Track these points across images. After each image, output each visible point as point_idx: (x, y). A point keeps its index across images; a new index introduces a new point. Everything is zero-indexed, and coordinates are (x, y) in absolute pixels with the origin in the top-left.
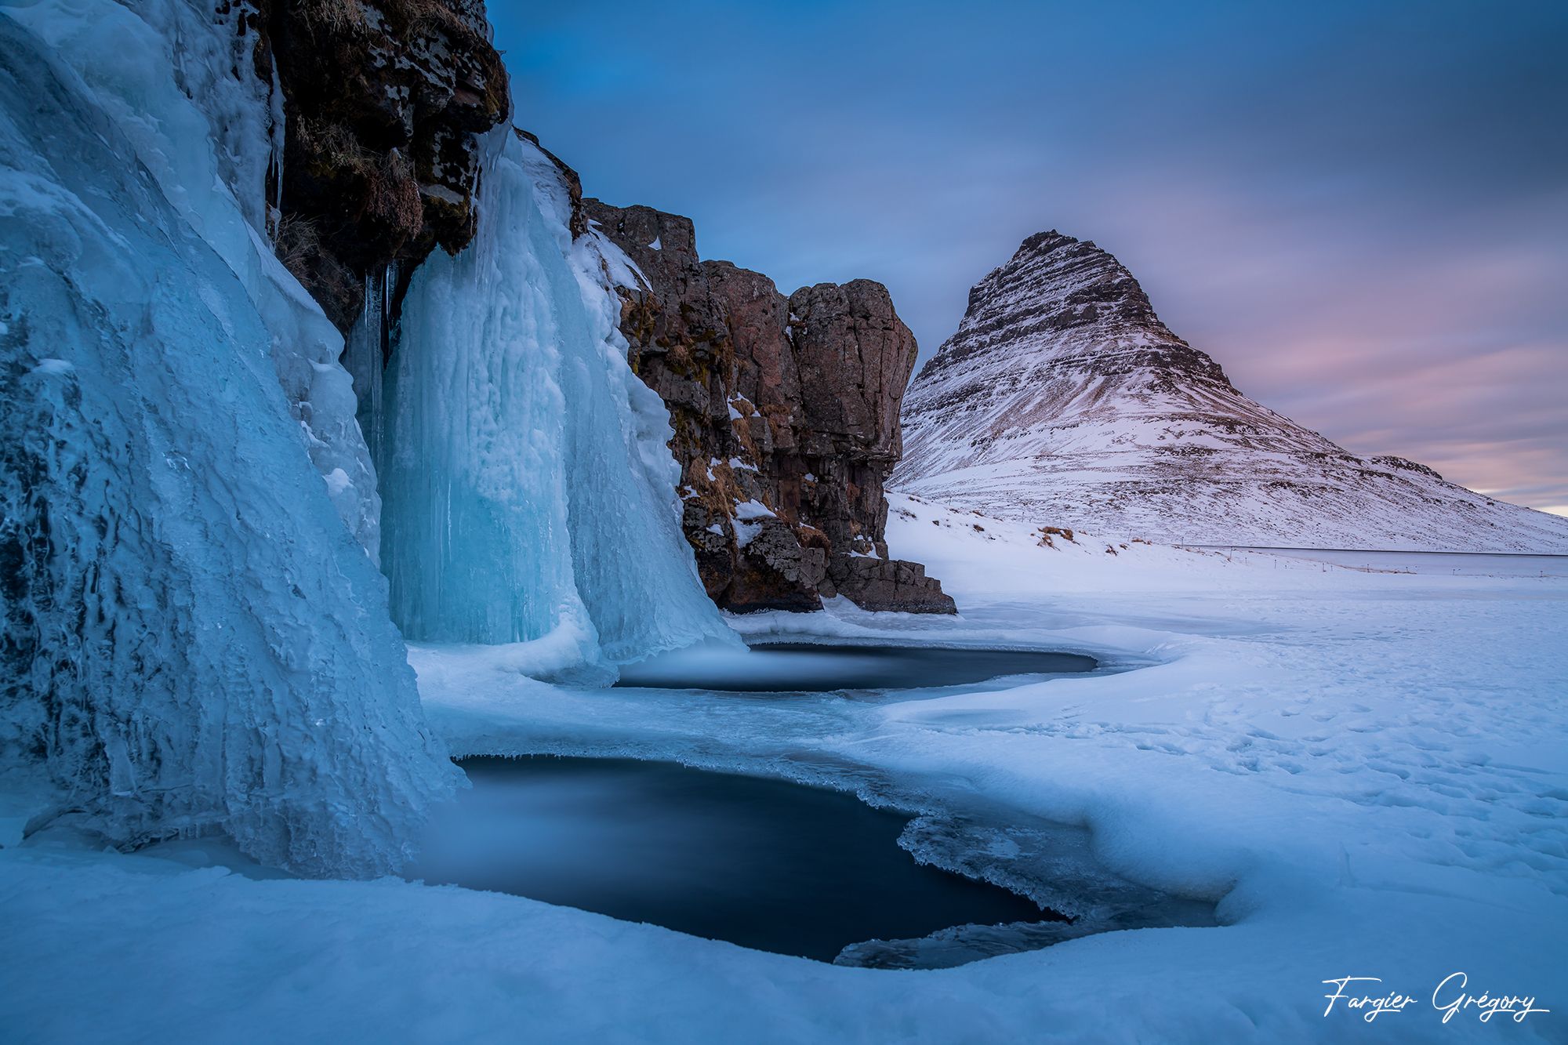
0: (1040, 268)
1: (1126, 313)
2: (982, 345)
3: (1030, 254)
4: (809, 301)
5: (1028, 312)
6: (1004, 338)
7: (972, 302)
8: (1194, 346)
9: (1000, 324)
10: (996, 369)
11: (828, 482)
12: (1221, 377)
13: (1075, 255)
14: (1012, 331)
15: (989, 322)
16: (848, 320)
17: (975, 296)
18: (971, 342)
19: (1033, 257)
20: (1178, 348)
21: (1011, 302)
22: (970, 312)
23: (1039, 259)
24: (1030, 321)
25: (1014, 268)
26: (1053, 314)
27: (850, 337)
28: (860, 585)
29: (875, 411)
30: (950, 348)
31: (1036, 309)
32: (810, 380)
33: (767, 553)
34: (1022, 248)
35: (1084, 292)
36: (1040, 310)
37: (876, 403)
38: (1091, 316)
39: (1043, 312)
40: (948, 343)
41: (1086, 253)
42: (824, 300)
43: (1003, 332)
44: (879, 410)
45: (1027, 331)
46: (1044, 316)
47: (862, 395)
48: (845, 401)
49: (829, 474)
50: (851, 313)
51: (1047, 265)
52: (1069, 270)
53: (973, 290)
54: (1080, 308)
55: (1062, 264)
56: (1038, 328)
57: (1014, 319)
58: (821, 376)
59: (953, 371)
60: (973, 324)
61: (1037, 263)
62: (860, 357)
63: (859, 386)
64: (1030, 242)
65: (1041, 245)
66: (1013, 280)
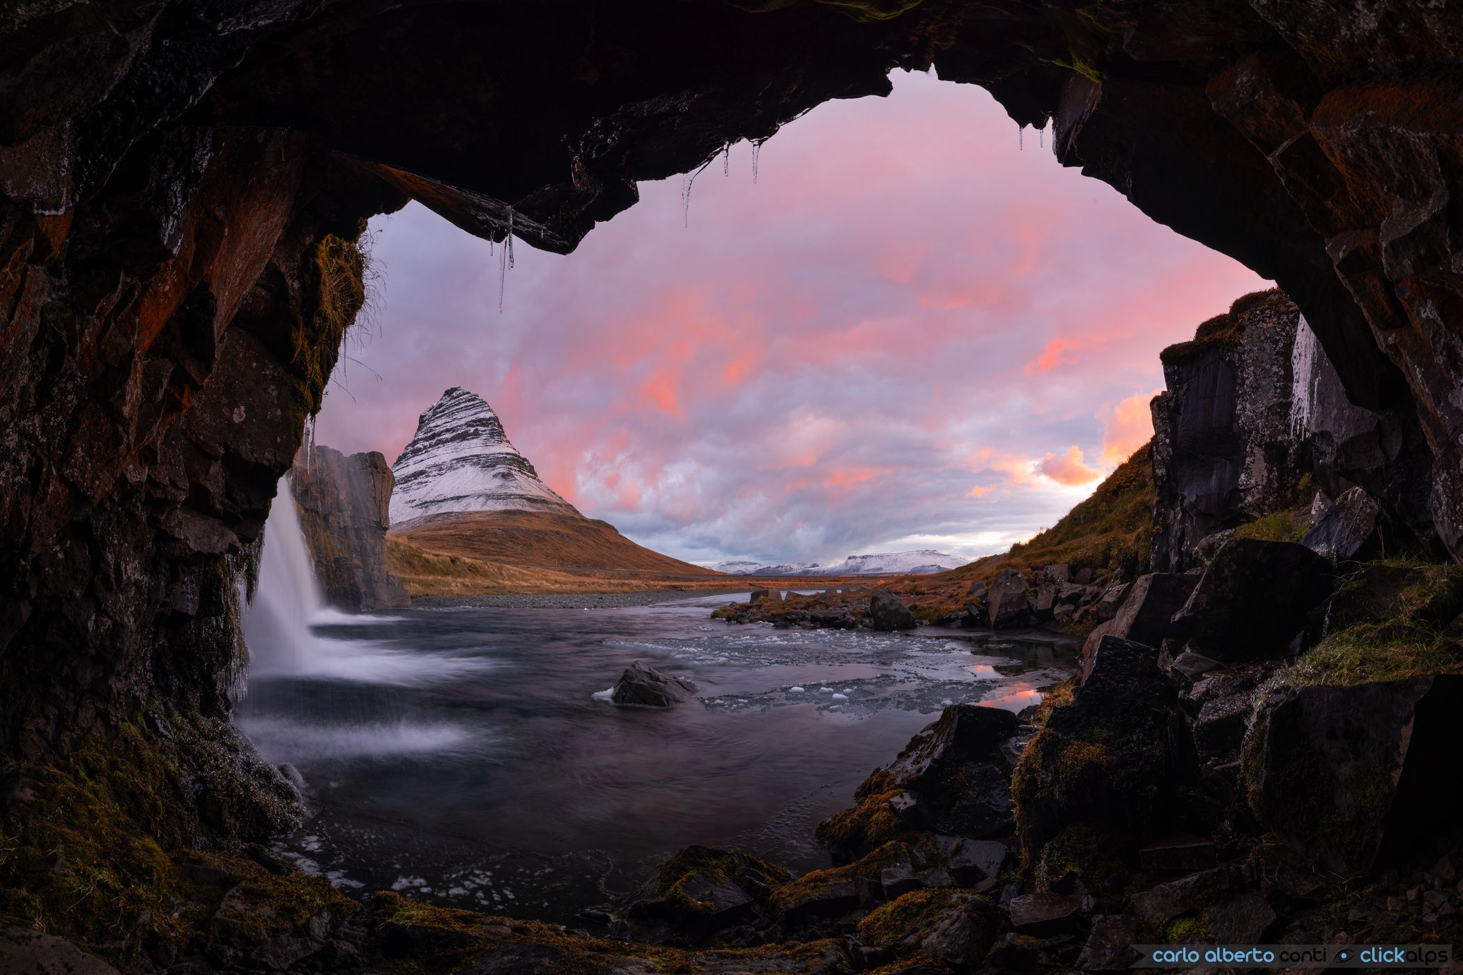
0: (453, 406)
1: (492, 435)
2: (425, 447)
3: (448, 399)
5: (448, 430)
6: (436, 444)
7: (420, 423)
8: (522, 456)
9: (433, 437)
10: (431, 462)
12: (533, 472)
13: (469, 401)
14: (440, 440)
15: (429, 434)
17: (422, 421)
18: (419, 446)
19: (449, 401)
20: (515, 455)
21: (440, 423)
22: (419, 429)
23: (453, 401)
24: (448, 436)
25: (440, 406)
26: (460, 432)
30: (410, 448)
31: (452, 429)
34: (445, 395)
35: (472, 421)
36: (453, 430)
38: (476, 434)
39: (454, 431)
40: (409, 445)
41: (474, 401)
43: (434, 441)
45: (447, 441)
46: (454, 434)
51: (456, 405)
52: (467, 408)
53: (422, 417)
54: (472, 430)
55: (463, 405)
56: (452, 439)
57: (439, 434)
59: (411, 461)
60: (421, 436)
64: (448, 393)
65: (454, 394)
66: (441, 412)
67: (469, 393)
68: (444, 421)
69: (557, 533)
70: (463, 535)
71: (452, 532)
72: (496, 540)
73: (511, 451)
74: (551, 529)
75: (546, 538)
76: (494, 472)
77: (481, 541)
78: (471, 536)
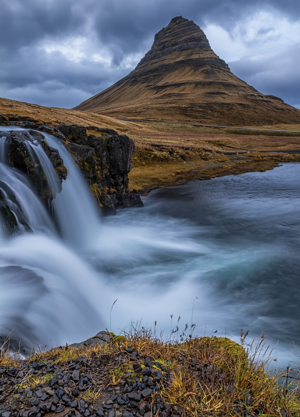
1: (202, 46)
2: (158, 55)
3: (174, 24)
4: (111, 140)
5: (173, 44)
6: (165, 53)
7: (155, 39)
8: (221, 58)
9: (164, 48)
10: (163, 63)
11: (116, 179)
12: (228, 69)
13: (187, 25)
14: (167, 51)
15: (161, 47)
16: (120, 145)
17: (157, 37)
18: (155, 54)
19: (174, 25)
20: (216, 58)
21: (168, 40)
22: (155, 43)
23: (177, 26)
24: (173, 48)
25: (169, 29)
26: (180, 45)
27: (120, 150)
28: (123, 200)
29: (126, 165)
30: (149, 55)
31: (176, 43)
32: (112, 158)
33: (105, 203)
34: (171, 22)
35: (190, 38)
37: (126, 163)
41: (191, 25)
42: (115, 140)
43: (164, 51)
44: (127, 164)
45: (172, 51)
46: (177, 46)
47: (123, 161)
48: (120, 163)
49: (116, 178)
50: (120, 143)
53: (156, 35)
55: (184, 28)
58: (114, 158)
60: (156, 48)
61: (176, 27)
62: (123, 153)
63: (123, 160)
64: (174, 20)
65: (178, 21)
66: (168, 33)
67: (187, 20)
68: (170, 38)
69: (241, 104)
70: (181, 107)
71: (174, 105)
72: (201, 110)
73: (213, 56)
74: (238, 102)
75: (234, 107)
76: (202, 69)
77: (192, 110)
78: (185, 107)
